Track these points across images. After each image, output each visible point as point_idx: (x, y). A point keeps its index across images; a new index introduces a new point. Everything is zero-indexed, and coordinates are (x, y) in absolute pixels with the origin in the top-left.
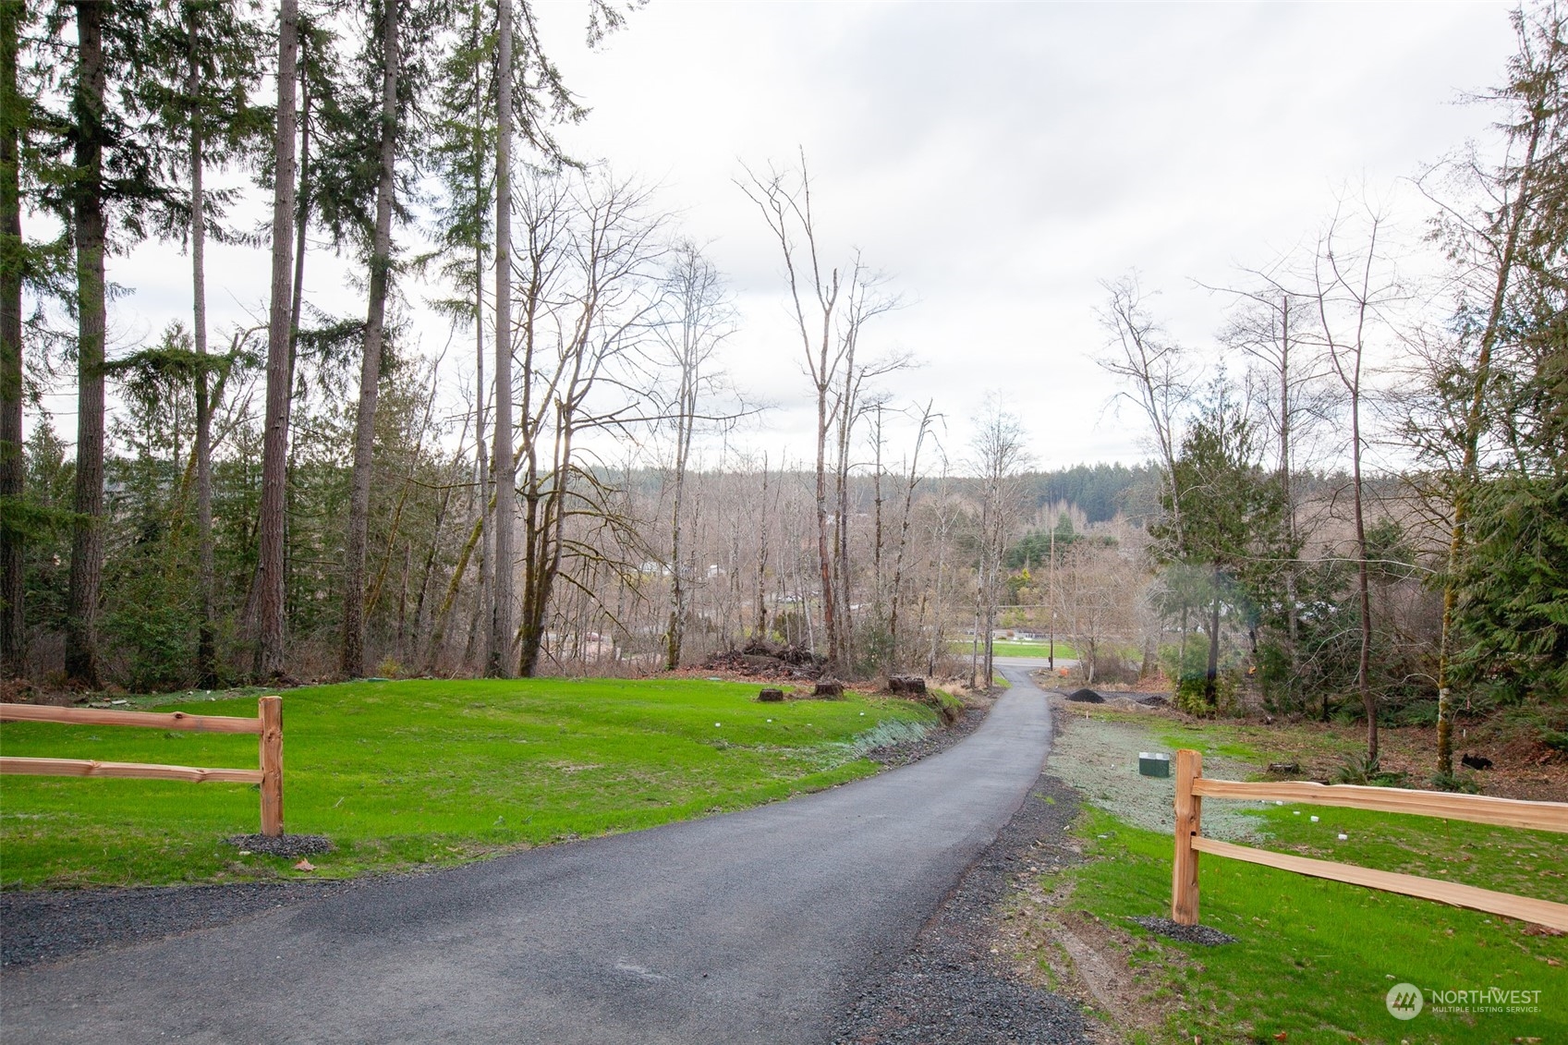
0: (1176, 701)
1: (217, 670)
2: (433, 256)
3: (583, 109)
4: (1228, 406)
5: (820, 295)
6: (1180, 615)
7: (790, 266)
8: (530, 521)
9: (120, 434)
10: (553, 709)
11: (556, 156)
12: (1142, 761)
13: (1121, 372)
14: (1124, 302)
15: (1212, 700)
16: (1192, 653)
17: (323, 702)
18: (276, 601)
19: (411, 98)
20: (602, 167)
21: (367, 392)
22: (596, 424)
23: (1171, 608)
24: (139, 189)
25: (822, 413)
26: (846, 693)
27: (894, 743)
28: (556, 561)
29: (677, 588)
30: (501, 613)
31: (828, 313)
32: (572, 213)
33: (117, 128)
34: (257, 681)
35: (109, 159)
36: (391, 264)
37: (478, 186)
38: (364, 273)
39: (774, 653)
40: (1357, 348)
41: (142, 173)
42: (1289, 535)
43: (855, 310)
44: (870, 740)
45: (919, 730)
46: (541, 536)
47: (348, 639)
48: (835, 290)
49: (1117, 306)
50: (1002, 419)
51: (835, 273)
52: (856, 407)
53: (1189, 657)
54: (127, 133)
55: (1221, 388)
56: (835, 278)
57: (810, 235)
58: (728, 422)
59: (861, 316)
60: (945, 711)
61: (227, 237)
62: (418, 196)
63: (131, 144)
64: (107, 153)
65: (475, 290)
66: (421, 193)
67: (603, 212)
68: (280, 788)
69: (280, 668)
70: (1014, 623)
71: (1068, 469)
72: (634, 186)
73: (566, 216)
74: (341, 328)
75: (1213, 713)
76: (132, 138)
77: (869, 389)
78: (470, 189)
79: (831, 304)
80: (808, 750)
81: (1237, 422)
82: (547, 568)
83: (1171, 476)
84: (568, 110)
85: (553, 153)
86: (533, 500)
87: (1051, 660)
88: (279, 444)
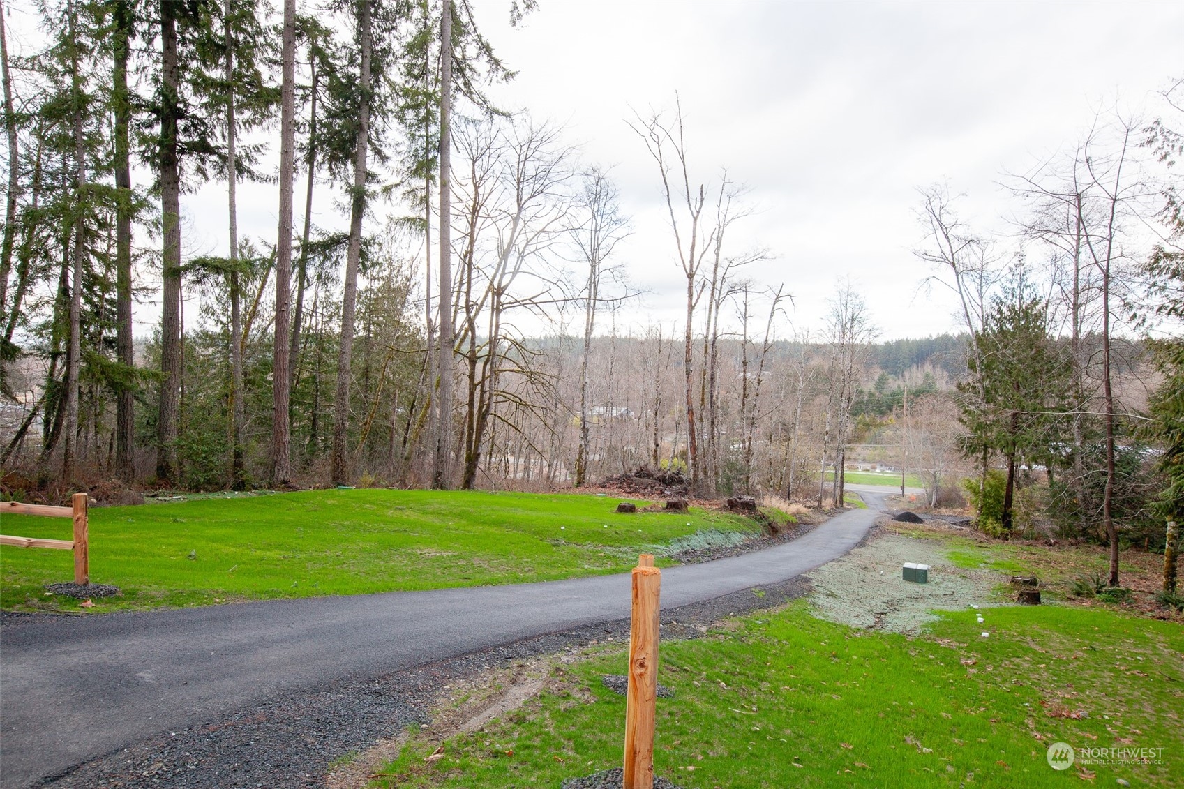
0: (977, 524)
1: (244, 477)
2: (397, 185)
3: (512, 72)
4: (1026, 287)
5: (690, 205)
6: (981, 455)
7: (666, 184)
8: (472, 377)
9: (210, 315)
10: (451, 512)
11: (488, 108)
12: (906, 570)
13: (933, 260)
14: (936, 203)
15: (1008, 524)
16: (991, 486)
17: (298, 502)
18: (284, 431)
19: (383, 72)
20: (524, 115)
21: (349, 285)
22: (521, 305)
23: (972, 449)
24: (202, 148)
25: (691, 296)
26: (690, 507)
27: (707, 546)
28: (488, 406)
29: (584, 427)
30: (443, 442)
31: (695, 219)
32: (503, 150)
33: (185, 106)
34: (271, 487)
35: (183, 127)
36: (365, 192)
37: (427, 134)
38: (347, 200)
39: (655, 477)
40: (1109, 238)
41: (203, 136)
42: (1077, 392)
43: (722, 216)
44: (685, 544)
45: (738, 538)
46: (479, 387)
47: (336, 459)
48: (702, 201)
49: (929, 208)
50: (849, 298)
51: (702, 188)
52: (724, 291)
53: (988, 489)
54: (191, 109)
55: (1020, 270)
56: (702, 192)
57: (683, 162)
58: (615, 304)
59: (727, 221)
60: (769, 524)
61: (258, 178)
62: (387, 143)
63: (194, 117)
64: (181, 123)
65: (425, 210)
66: (389, 141)
67: (525, 148)
68: (85, 553)
69: (287, 478)
70: (878, 459)
71: (934, 337)
72: (548, 128)
73: (498, 152)
74: (332, 239)
75: (1007, 535)
76: (195, 112)
77: (735, 276)
78: (421, 136)
79: (698, 212)
80: (626, 549)
81: (1035, 299)
82: (484, 409)
83: (974, 343)
84: (501, 73)
85: (485, 106)
86: (473, 362)
87: (902, 488)
88: (284, 322)
